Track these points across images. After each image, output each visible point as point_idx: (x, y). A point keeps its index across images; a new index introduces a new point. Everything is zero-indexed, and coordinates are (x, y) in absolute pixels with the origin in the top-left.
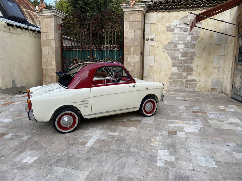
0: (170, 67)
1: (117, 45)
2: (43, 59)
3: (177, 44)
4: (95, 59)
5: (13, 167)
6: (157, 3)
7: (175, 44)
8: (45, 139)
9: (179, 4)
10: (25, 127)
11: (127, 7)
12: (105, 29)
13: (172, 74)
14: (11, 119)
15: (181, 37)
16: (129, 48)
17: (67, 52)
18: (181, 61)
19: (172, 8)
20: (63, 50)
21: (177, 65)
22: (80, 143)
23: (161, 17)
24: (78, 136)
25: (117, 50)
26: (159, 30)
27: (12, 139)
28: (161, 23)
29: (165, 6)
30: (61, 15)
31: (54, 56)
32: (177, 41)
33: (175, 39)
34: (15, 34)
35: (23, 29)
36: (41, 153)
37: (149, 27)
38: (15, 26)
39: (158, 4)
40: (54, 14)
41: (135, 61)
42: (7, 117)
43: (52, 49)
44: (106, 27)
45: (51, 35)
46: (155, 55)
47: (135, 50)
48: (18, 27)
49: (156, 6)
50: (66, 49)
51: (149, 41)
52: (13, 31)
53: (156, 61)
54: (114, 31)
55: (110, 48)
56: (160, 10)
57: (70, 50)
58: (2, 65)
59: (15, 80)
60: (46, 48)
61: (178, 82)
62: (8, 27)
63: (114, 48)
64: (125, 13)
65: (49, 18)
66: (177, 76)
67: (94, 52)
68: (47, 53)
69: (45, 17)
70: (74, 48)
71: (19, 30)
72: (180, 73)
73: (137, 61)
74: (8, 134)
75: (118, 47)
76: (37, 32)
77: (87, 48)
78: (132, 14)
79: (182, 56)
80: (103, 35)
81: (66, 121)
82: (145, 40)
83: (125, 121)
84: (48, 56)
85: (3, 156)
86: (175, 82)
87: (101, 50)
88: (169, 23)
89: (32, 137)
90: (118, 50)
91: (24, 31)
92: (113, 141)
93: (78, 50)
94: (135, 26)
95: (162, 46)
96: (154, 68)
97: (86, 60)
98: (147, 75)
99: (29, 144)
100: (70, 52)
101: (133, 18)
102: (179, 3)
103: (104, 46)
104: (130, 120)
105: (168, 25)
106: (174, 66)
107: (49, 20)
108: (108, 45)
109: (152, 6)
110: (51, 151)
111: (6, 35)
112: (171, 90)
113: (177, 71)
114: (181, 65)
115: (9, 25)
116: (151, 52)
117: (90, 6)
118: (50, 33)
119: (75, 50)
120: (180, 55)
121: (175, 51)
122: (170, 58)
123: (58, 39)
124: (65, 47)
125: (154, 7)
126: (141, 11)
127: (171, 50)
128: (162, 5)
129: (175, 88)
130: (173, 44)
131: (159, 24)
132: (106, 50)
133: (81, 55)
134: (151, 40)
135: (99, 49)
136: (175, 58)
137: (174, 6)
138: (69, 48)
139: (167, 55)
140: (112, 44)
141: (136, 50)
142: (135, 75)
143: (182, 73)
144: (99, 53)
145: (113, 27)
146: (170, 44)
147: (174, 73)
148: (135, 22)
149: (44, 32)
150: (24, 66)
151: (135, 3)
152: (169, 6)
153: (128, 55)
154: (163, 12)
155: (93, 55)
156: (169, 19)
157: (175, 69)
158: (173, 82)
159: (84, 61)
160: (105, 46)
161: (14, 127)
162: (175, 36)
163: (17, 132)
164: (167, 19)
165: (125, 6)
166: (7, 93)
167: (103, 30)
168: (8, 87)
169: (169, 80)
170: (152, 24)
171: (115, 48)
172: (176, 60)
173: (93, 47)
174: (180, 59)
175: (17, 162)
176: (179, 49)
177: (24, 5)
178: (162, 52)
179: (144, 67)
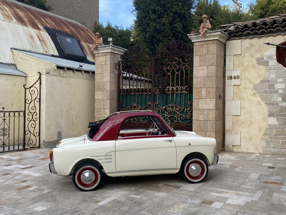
0: (265, 118)
1: (185, 87)
2: (96, 106)
3: (275, 83)
4: (158, 105)
5: (23, 212)
6: (240, 27)
7: (271, 83)
8: (63, 195)
9: (273, 26)
10: (50, 182)
11: (197, 36)
12: (171, 66)
13: (268, 128)
14: (41, 173)
15: (280, 72)
16: (200, 90)
17: (125, 97)
18: (282, 108)
19: (263, 33)
20: (119, 95)
21: (275, 115)
22: (94, 201)
23: (248, 46)
24: (96, 195)
25: (186, 93)
26: (246, 63)
27: (34, 191)
28: (248, 54)
29: (252, 30)
30: (119, 51)
31: (108, 102)
32: (274, 79)
33: (271, 75)
34: (65, 78)
35: (75, 71)
36: (52, 205)
37: (232, 61)
38: (66, 69)
39: (242, 29)
40: (110, 51)
41: (208, 107)
42: (38, 171)
43: (107, 93)
44: (172, 63)
45: (106, 76)
46: (241, 99)
48: (69, 69)
49: (240, 31)
50: (124, 92)
51: (232, 79)
52: (63, 74)
53: (244, 108)
54: (183, 68)
55: (177, 91)
56: (247, 36)
57: (128, 94)
58: (48, 114)
59: (61, 132)
60: (100, 92)
61: (279, 140)
62: (58, 70)
63: (181, 91)
64: (195, 44)
65: (105, 56)
66: (277, 132)
67: (156, 97)
68: (101, 98)
69: (101, 55)
70: (133, 92)
71: (71, 72)
72: (281, 126)
73: (211, 108)
74: (33, 187)
75: (188, 89)
76: (91, 73)
77: (148, 91)
78: (204, 46)
79: (284, 101)
80: (169, 74)
81: (86, 177)
82: (227, 78)
83: (161, 185)
84: (102, 102)
85: (20, 204)
86: (274, 140)
87: (165, 94)
88: (261, 54)
89: (53, 191)
90: (188, 93)
91: (76, 73)
92: (129, 203)
93: (138, 94)
94: (207, 61)
95: (251, 86)
96: (241, 118)
97: (146, 106)
98: (231, 129)
99: (46, 197)
100: (128, 97)
101: (204, 50)
102: (273, 25)
103: (168, 89)
104: (167, 185)
105: (258, 56)
106: (271, 115)
107: (105, 59)
108: (174, 87)
109: (233, 32)
110: (62, 204)
111: (55, 79)
112: (269, 153)
113: (277, 123)
114: (281, 113)
115: (59, 67)
116: (235, 95)
117: (162, 34)
118: (105, 74)
119: (134, 94)
120: (280, 99)
121: (271, 93)
122: (265, 103)
123: (115, 80)
124: (122, 91)
125: (237, 33)
126: (216, 41)
127: (266, 92)
128: (248, 30)
129: (275, 150)
130: (267, 84)
131: (246, 55)
132: (171, 93)
133: (141, 101)
134: (235, 78)
135: (163, 92)
136: (272, 104)
137: (266, 29)
138: (127, 92)
139: (259, 99)
140: (180, 85)
141: (209, 93)
142: (209, 128)
143: (285, 127)
144: (163, 98)
145: (181, 63)
146: (264, 84)
147: (271, 127)
148: (207, 56)
149: (99, 73)
150: (73, 115)
151: (206, 31)
152: (258, 30)
153: (198, 100)
154: (251, 38)
155: (156, 100)
156: (261, 47)
157: (273, 121)
158: (271, 140)
159: (144, 108)
160: (171, 88)
161: (41, 181)
162: (271, 71)
163: (41, 186)
164: (257, 48)
165: (194, 36)
166: (50, 147)
167: (169, 67)
168: (52, 140)
169: (264, 137)
170: (235, 57)
171: (183, 90)
172: (274, 106)
173: (156, 89)
174: (280, 104)
175: (29, 209)
176: (278, 91)
177: (86, 38)
178: (251, 95)
179: (226, 116)
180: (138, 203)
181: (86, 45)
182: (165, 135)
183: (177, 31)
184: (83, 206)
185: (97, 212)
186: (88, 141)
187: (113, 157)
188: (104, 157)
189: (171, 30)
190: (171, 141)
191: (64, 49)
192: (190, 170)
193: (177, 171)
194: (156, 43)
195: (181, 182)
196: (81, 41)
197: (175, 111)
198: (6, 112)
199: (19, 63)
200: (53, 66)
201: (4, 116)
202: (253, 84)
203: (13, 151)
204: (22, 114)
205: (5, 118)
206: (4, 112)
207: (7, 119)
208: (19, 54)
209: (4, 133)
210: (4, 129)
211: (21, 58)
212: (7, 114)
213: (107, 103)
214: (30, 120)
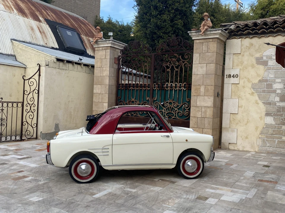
0: (261, 117)
1: (184, 84)
2: (94, 100)
3: (273, 83)
4: (156, 100)
5: (19, 202)
6: (241, 27)
7: (269, 83)
8: (59, 186)
9: (273, 27)
10: (47, 173)
11: (197, 34)
12: (170, 63)
13: (265, 127)
14: (38, 164)
15: (279, 73)
16: (198, 87)
17: (123, 92)
18: (280, 107)
19: (264, 33)
20: (118, 89)
21: (272, 114)
22: (90, 193)
23: (248, 45)
24: (92, 187)
25: (185, 89)
26: (246, 63)
27: (30, 182)
28: (248, 53)
29: (252, 30)
30: (119, 46)
31: (107, 96)
32: (272, 79)
33: (269, 75)
34: (64, 71)
35: (74, 64)
36: (48, 196)
37: (232, 59)
38: (65, 61)
39: (243, 28)
40: (110, 45)
41: (206, 105)
42: (35, 162)
43: (106, 87)
44: (172, 60)
45: (105, 70)
46: (239, 97)
47: (206, 90)
48: (69, 62)
49: (240, 30)
50: (122, 87)
51: (231, 77)
52: (63, 67)
53: (241, 107)
54: (182, 65)
55: (176, 87)
56: (247, 35)
57: (127, 89)
58: (47, 106)
59: (59, 124)
60: (99, 85)
61: (275, 140)
62: (58, 63)
63: (180, 87)
64: (195, 41)
65: (105, 51)
66: (274, 131)
67: (154, 93)
68: (100, 92)
69: (101, 49)
70: (131, 87)
71: (70, 65)
72: (277, 125)
73: (209, 105)
74: (29, 177)
75: (186, 86)
76: (90, 66)
77: (147, 87)
78: (204, 43)
79: (281, 101)
80: (168, 70)
81: (82, 169)
82: (225, 76)
83: (156, 180)
84: (100, 96)
85: (16, 193)
86: (270, 139)
87: (164, 90)
88: (261, 53)
89: (49, 182)
90: (186, 90)
91: (76, 66)
92: (124, 196)
93: (136, 89)
94: (207, 59)
95: (250, 85)
96: (239, 117)
97: (144, 102)
98: (228, 126)
99: (42, 188)
100: (127, 91)
101: (204, 48)
102: (273, 25)
103: (167, 85)
104: (163, 180)
105: (258, 55)
106: (268, 114)
107: (105, 53)
108: (173, 83)
109: (234, 31)
110: (58, 196)
111: (55, 71)
112: (265, 152)
113: (273, 123)
114: (278, 113)
115: (59, 60)
116: (233, 94)
117: (163, 30)
118: (104, 68)
119: (132, 89)
120: (277, 99)
121: (269, 93)
122: (263, 103)
123: (114, 75)
124: (120, 86)
125: (237, 32)
126: (216, 39)
127: (264, 91)
128: (248, 29)
129: (271, 149)
130: (265, 83)
131: (246, 54)
132: (170, 89)
133: (139, 96)
134: (233, 76)
135: (162, 88)
136: (270, 104)
137: (267, 29)
138: (126, 87)
139: (257, 98)
140: (178, 82)
141: (208, 91)
142: (206, 125)
143: (281, 127)
144: (161, 94)
145: (181, 60)
146: (262, 83)
147: (268, 126)
148: (207, 54)
149: (98, 67)
150: (71, 108)
151: (206, 29)
152: (259, 30)
153: (196, 97)
154: (252, 38)
155: (154, 96)
156: (260, 47)
157: (270, 120)
158: (267, 139)
159: (142, 103)
160: (169, 85)
161: (37, 172)
162: (269, 70)
163: (37, 177)
164: (257, 47)
165: (195, 33)
166: (48, 138)
167: (168, 64)
168: (49, 132)
169: (260, 136)
170: (234, 55)
171: (182, 87)
172: (272, 106)
173: (155, 85)
174: (278, 104)
175: (25, 199)
176: (276, 90)
177: (86, 32)
178: (249, 94)
179: (223, 114)
180: (134, 197)
181: (87, 38)
182: (163, 130)
183: (178, 28)
184: (78, 198)
185: (92, 204)
186: (85, 133)
187: (110, 150)
188: (101, 151)
189: (172, 26)
190: (168, 136)
191: (64, 41)
192: (186, 166)
193: (173, 166)
194: (156, 39)
195: (176, 178)
196: (81, 35)
197: (173, 107)
198: (5, 102)
199: (19, 54)
200: (53, 58)
201: (2, 106)
202: (251, 83)
203: (10, 141)
204: (20, 105)
205: (3, 108)
206: (3, 102)
207: (5, 109)
208: (19, 45)
209: (2, 123)
210: (2, 119)
211: (21, 49)
212: (5, 105)
213: (105, 97)
214: (28, 111)
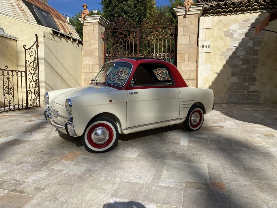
0: (228, 77)
1: (168, 53)
2: (85, 70)
3: (237, 51)
6: (214, 6)
7: (234, 51)
9: (239, 6)
11: (182, 10)
13: (231, 84)
18: (242, 69)
19: (231, 12)
20: (106, 61)
21: (237, 75)
23: (217, 22)
26: (216, 35)
29: (222, 9)
31: (97, 66)
34: (58, 43)
35: (66, 38)
37: (204, 33)
38: (59, 34)
39: (215, 7)
40: (98, 21)
41: (190, 69)
43: (96, 59)
44: (156, 34)
46: (211, 63)
48: (61, 35)
49: (212, 9)
50: (110, 59)
51: (204, 47)
52: (57, 39)
53: (213, 70)
54: (165, 38)
55: (160, 57)
56: (216, 14)
60: (88, 58)
61: (238, 93)
63: (164, 57)
64: (179, 17)
65: (93, 26)
66: (238, 87)
68: (90, 64)
69: (89, 24)
72: (240, 83)
73: (193, 69)
75: (170, 55)
76: (77, 41)
78: (187, 18)
79: (243, 64)
80: (152, 42)
82: (200, 47)
84: (91, 67)
86: (235, 93)
90: (169, 58)
94: (190, 31)
95: (219, 53)
96: (210, 78)
98: (202, 86)
101: (187, 22)
103: (152, 55)
105: (225, 29)
106: (233, 75)
107: (93, 28)
108: (158, 54)
109: (207, 9)
111: (51, 43)
112: (231, 103)
113: (237, 81)
114: (241, 73)
116: (206, 60)
118: (93, 42)
120: (240, 63)
121: (234, 58)
122: (229, 66)
123: (101, 48)
124: (108, 58)
125: (210, 10)
126: (197, 15)
127: (230, 57)
128: (219, 8)
129: (236, 101)
130: (231, 51)
131: (216, 29)
134: (206, 47)
137: (234, 8)
138: (113, 58)
139: (225, 63)
140: (162, 52)
141: (191, 57)
143: (243, 84)
145: (164, 34)
146: (229, 51)
147: (233, 83)
148: (190, 27)
149: (87, 40)
152: (227, 9)
153: (181, 63)
154: (220, 16)
156: (227, 23)
157: (235, 79)
158: (233, 93)
160: (154, 55)
162: (234, 41)
164: (224, 23)
165: (179, 9)
167: (153, 37)
169: (227, 92)
170: (207, 30)
171: (166, 56)
172: (236, 68)
173: (141, 56)
174: (241, 67)
176: (239, 56)
178: (219, 60)
179: (198, 77)
191: (42, 21)
196: (53, 17)
197: (158, 73)
198: (10, 70)
199: (7, 27)
200: (49, 30)
201: (8, 75)
202: (220, 51)
203: (18, 110)
204: (23, 74)
205: (9, 77)
206: (8, 70)
207: (11, 78)
208: (6, 18)
209: (9, 92)
210: (9, 88)
211: (8, 22)
212: (10, 73)
213: (96, 68)
214: (31, 81)
